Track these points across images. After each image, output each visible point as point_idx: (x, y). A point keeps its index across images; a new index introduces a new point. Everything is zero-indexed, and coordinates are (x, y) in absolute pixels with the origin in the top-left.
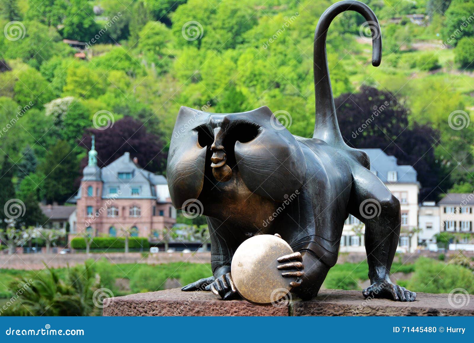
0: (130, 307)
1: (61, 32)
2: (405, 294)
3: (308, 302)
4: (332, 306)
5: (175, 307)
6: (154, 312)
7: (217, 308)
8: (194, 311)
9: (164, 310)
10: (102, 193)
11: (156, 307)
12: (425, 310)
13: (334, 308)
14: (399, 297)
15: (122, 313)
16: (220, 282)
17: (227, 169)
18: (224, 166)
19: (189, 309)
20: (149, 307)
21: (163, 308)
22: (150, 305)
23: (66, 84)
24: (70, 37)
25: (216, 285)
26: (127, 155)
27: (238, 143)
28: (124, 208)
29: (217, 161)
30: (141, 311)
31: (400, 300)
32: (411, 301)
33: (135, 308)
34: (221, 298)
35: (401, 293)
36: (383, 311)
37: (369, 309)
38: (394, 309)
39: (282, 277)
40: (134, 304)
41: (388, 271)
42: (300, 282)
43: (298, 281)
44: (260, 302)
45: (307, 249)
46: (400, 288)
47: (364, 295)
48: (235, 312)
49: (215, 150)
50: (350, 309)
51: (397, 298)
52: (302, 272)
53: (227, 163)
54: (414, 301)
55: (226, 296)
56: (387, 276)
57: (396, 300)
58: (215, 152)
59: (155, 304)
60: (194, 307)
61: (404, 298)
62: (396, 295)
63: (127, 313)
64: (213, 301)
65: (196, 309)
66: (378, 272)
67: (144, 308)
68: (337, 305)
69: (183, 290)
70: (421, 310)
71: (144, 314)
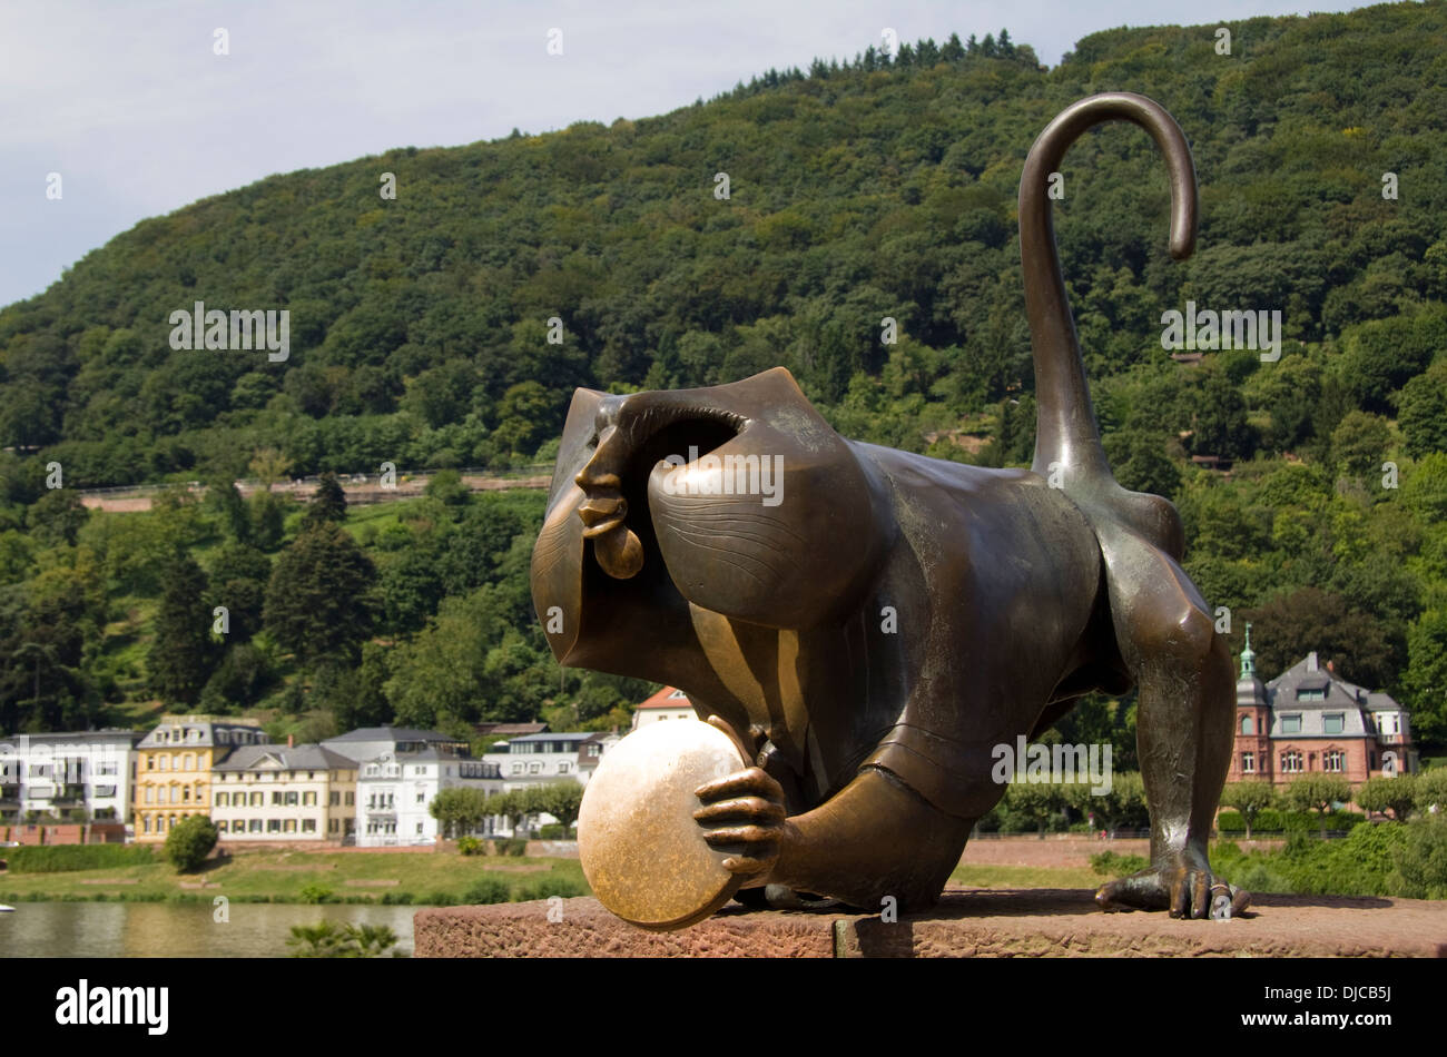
0: (470, 933)
1: (1187, 442)
2: (1210, 897)
4: (945, 933)
5: (566, 934)
9: (543, 941)
10: (1269, 729)
11: (524, 932)
12: (1199, 944)
13: (950, 937)
14: (1188, 905)
18: (615, 530)
19: (597, 940)
20: (508, 934)
22: (511, 928)
23: (1198, 534)
24: (1203, 450)
26: (1312, 657)
27: (660, 468)
28: (1312, 757)
29: (592, 520)
31: (1185, 914)
33: (479, 934)
36: (1080, 947)
37: (1044, 941)
40: (477, 925)
41: (1197, 831)
44: (642, 918)
45: (877, 766)
49: (587, 487)
50: (992, 942)
56: (1193, 845)
58: (589, 493)
59: (523, 925)
60: (609, 934)
61: (1200, 908)
62: (1180, 899)
63: (463, 947)
66: (1166, 834)
67: (497, 935)
68: (957, 931)
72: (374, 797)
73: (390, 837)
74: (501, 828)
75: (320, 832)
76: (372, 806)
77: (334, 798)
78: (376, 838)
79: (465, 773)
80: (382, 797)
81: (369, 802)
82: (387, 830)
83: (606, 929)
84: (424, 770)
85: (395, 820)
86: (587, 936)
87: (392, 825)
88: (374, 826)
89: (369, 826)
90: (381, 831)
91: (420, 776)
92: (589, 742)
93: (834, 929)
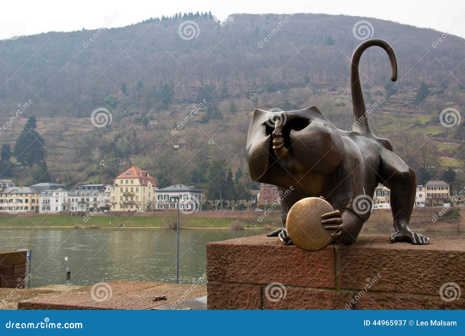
0: (224, 250)
2: (421, 239)
3: (348, 247)
5: (254, 250)
6: (239, 253)
7: (283, 251)
8: (267, 253)
9: (247, 252)
14: (417, 241)
15: (219, 253)
16: (285, 232)
17: (285, 150)
18: (282, 147)
22: (237, 248)
25: (282, 234)
27: (293, 131)
29: (277, 144)
30: (231, 252)
31: (418, 243)
32: (426, 244)
33: (227, 250)
34: (286, 243)
35: (418, 238)
36: (406, 253)
38: (414, 252)
39: (325, 230)
40: (226, 247)
41: (408, 223)
42: (339, 233)
43: (338, 232)
44: (308, 249)
45: (347, 208)
46: (417, 234)
47: (391, 240)
48: (296, 254)
49: (275, 136)
50: (380, 252)
51: (416, 242)
52: (341, 225)
53: (284, 145)
54: (428, 244)
55: (289, 242)
56: (407, 225)
57: (415, 244)
58: (275, 138)
61: (421, 242)
62: (415, 240)
64: (280, 246)
65: (268, 252)
66: (400, 223)
67: (233, 250)
69: (267, 236)
70: (436, 252)
71: (233, 254)
72: (44, 201)
73: (49, 211)
74: (79, 209)
75: (29, 209)
76: (44, 203)
77: (33, 201)
78: (44, 211)
79: (69, 195)
80: (46, 201)
81: (43, 202)
82: (48, 210)
83: (266, 248)
84: (58, 194)
85: (50, 207)
86: (260, 250)
87: (49, 208)
88: (44, 208)
89: (43, 208)
90: (46, 210)
91: (57, 195)
92: (103, 187)
93: (334, 249)
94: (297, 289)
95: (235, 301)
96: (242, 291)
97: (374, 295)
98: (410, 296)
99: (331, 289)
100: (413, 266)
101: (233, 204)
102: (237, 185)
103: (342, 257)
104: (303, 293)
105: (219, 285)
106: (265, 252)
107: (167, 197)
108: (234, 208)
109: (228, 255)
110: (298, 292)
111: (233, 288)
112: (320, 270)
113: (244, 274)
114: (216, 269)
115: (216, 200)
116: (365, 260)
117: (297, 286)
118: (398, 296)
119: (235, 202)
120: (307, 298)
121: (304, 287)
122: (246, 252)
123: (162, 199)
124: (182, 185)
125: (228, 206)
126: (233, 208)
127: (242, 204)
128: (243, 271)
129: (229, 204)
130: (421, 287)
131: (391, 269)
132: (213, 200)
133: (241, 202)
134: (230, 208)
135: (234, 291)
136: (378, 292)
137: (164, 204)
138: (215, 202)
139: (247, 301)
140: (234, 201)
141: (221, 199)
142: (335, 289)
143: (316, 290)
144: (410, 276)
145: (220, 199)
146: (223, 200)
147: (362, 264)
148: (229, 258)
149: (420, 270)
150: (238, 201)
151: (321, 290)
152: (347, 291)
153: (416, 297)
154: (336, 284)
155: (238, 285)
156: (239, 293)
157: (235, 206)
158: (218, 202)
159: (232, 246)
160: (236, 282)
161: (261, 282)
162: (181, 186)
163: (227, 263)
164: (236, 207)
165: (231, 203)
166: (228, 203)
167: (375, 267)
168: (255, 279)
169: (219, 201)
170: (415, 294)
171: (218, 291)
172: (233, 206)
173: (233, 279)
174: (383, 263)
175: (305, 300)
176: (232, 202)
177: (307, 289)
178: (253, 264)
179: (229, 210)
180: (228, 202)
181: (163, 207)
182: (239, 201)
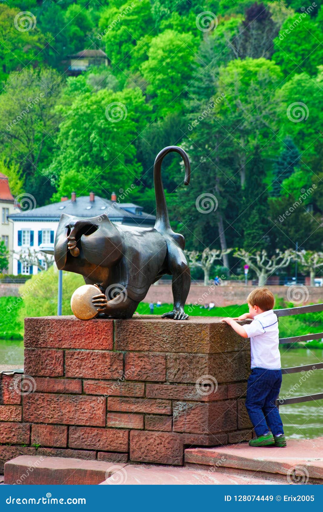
0: (37, 322)
2: (181, 316)
5: (59, 323)
6: (49, 325)
15: (33, 326)
17: (77, 249)
18: (75, 248)
21: (53, 323)
27: (84, 236)
29: (71, 246)
30: (43, 324)
33: (39, 323)
35: (179, 315)
41: (182, 304)
43: (102, 308)
52: (104, 304)
56: (181, 307)
58: (70, 241)
61: (179, 318)
62: (176, 316)
65: (69, 324)
66: (176, 305)
71: (44, 326)
86: (64, 323)
93: (113, 321)
94: (88, 351)
95: (45, 362)
96: (50, 354)
97: (136, 354)
98: (158, 353)
99: (110, 350)
100: (160, 333)
101: (260, 264)
102: (280, 199)
103: (118, 328)
104: (92, 354)
105: (33, 350)
106: (67, 324)
107: (47, 237)
108: (266, 276)
109: (40, 327)
110: (89, 353)
111: (43, 352)
112: (103, 337)
113: (51, 341)
114: (31, 337)
115: (207, 250)
116: (132, 329)
117: (88, 349)
118: (151, 354)
119: (269, 256)
120: (95, 358)
121: (93, 349)
122: (54, 325)
123: (32, 244)
124: (97, 198)
125: (246, 271)
126: (262, 276)
127: (292, 263)
128: (51, 339)
129: (249, 263)
130: (164, 347)
131: (147, 335)
132: (196, 250)
133: (288, 256)
134: (253, 276)
135: (44, 354)
136: (139, 351)
137: (39, 262)
138: (204, 255)
139: (54, 361)
140: (264, 253)
141: (223, 246)
142: (113, 350)
143: (101, 351)
144: (158, 340)
145: (219, 248)
146: (229, 251)
147: (130, 332)
148: (41, 329)
149: (164, 335)
150: (278, 255)
151: (103, 352)
152: (120, 352)
153: (162, 354)
154: (113, 347)
155: (48, 349)
156: (48, 356)
157: (267, 271)
158: (212, 255)
159: (43, 320)
160: (46, 348)
161: (63, 347)
162: (93, 202)
163: (40, 333)
164: (274, 274)
165: (254, 261)
166: (247, 260)
167: (138, 334)
168: (59, 345)
169: (215, 252)
170: (161, 352)
171: (32, 355)
172: (260, 269)
173: (43, 345)
174: (143, 331)
175: (93, 359)
176: (258, 258)
177: (95, 351)
178: (58, 333)
179: (250, 282)
180: (244, 255)
181: (35, 268)
182: (281, 256)
